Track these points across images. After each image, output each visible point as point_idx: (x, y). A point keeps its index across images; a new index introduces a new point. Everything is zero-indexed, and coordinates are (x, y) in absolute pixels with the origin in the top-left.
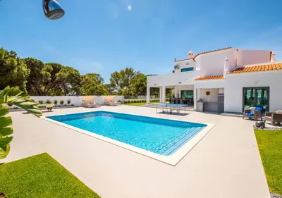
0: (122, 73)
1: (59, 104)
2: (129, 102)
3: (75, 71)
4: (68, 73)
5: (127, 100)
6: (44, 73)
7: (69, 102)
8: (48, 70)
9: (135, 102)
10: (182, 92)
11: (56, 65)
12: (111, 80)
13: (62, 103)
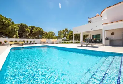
0: (63, 31)
1: (29, 42)
2: (64, 43)
3: (41, 29)
4: (38, 30)
5: (63, 42)
6: (27, 30)
7: (34, 42)
8: (29, 29)
9: (67, 42)
10: (93, 36)
11: (33, 26)
12: (59, 34)
13: (31, 42)
